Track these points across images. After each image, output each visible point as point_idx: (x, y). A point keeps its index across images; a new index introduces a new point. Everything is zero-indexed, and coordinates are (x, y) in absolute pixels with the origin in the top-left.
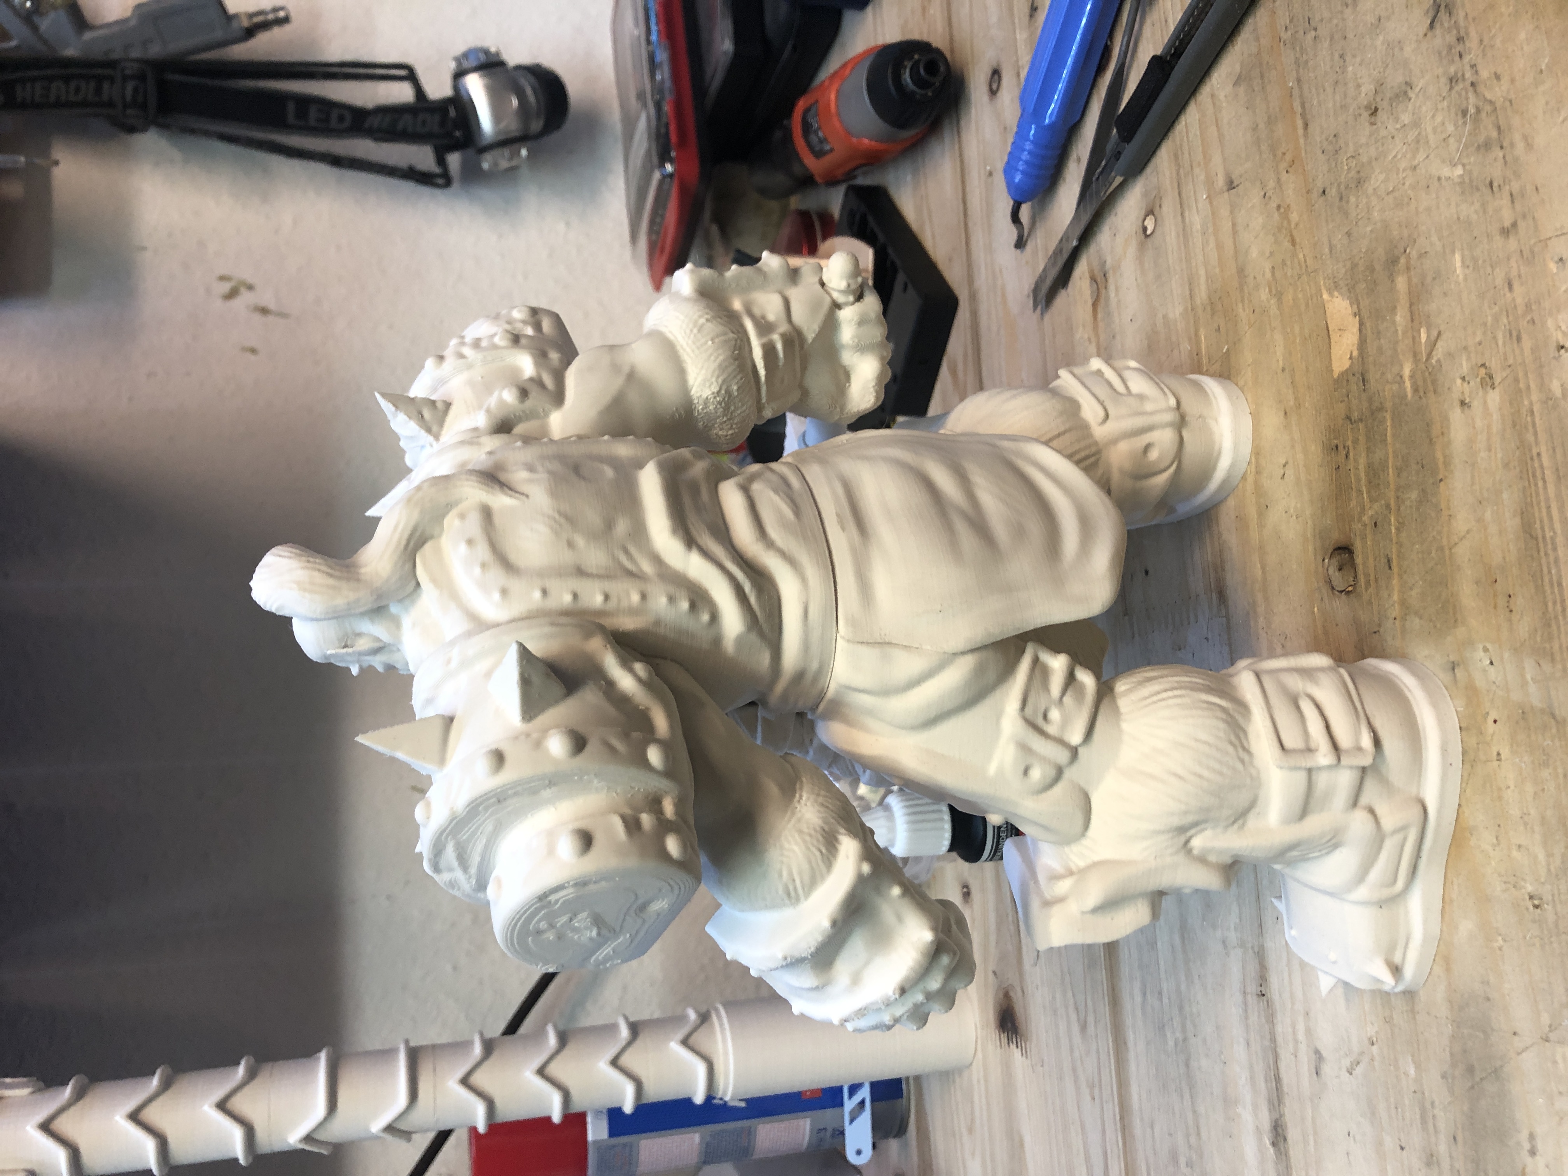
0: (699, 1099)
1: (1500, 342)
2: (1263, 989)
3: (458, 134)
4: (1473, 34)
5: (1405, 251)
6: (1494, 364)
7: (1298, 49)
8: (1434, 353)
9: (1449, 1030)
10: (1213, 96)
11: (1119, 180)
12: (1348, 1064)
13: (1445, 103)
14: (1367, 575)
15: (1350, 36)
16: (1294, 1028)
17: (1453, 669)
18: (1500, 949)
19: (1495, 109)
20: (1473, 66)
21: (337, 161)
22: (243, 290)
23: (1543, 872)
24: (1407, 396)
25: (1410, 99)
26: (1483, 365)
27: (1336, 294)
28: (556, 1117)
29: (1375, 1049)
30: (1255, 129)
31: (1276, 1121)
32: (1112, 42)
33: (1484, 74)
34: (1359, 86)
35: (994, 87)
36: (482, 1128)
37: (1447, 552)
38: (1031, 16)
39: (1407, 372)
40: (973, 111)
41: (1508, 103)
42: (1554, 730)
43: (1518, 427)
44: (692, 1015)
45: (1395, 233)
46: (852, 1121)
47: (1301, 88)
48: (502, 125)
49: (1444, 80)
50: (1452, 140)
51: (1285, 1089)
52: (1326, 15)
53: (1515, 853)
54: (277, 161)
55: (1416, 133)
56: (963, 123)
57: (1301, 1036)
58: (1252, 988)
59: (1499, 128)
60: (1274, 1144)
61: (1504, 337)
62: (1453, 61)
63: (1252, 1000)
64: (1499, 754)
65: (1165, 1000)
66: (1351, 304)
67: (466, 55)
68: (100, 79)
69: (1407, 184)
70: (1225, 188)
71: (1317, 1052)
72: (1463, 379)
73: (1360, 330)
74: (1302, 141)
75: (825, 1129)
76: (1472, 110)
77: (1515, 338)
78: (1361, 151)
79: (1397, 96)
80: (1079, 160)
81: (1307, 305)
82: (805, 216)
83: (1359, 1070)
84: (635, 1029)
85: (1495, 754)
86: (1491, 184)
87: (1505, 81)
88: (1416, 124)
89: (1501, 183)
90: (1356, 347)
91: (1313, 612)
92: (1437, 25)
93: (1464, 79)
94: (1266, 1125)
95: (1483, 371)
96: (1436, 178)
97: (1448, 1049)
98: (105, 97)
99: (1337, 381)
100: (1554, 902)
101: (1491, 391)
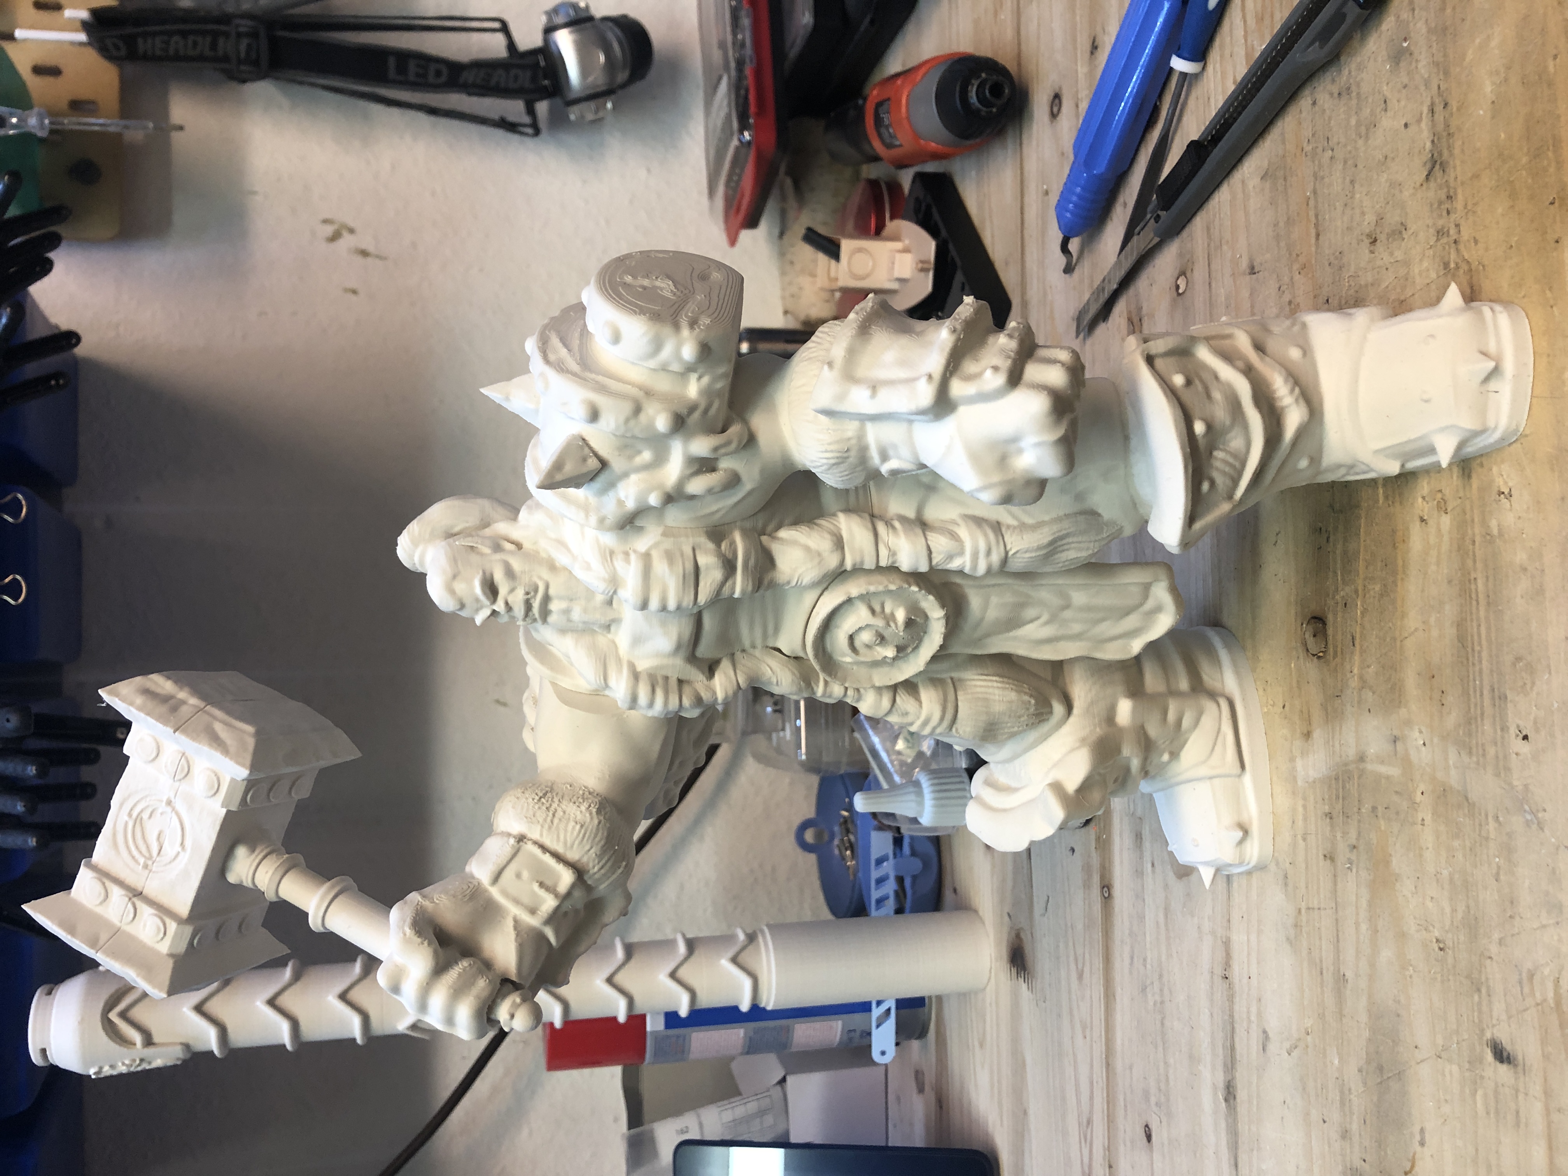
0: (745, 1007)
1: (1456, 475)
2: (1226, 973)
4: (1460, 197)
6: (1448, 493)
7: (1317, 162)
9: (1366, 1034)
10: (1243, 182)
11: (1157, 240)
12: (1288, 1047)
13: (1431, 252)
14: (1335, 647)
15: (1360, 166)
16: (1248, 1012)
17: (1395, 742)
18: (1411, 977)
20: (1457, 226)
21: (433, 111)
22: (345, 233)
23: (1448, 923)
24: (1379, 500)
25: (1403, 239)
26: (1441, 491)
28: (622, 1018)
29: (1309, 1038)
30: (1276, 225)
31: (1229, 1082)
32: (1161, 102)
33: (1466, 234)
34: (1363, 214)
35: (1055, 109)
36: (558, 1024)
37: (1398, 643)
38: (1092, 53)
40: (1035, 127)
41: (1481, 268)
42: (1466, 811)
43: (1461, 552)
44: (741, 936)
46: (878, 1026)
47: (1316, 201)
48: (590, 79)
49: (1432, 231)
50: (1433, 287)
51: (1238, 1058)
52: (1343, 140)
53: (1428, 903)
55: (1406, 272)
56: (1025, 137)
57: (1253, 1017)
58: (1219, 971)
59: (1471, 288)
60: (1226, 1100)
61: (1458, 472)
62: (1441, 215)
63: (1218, 980)
64: (1423, 820)
65: (1149, 966)
67: (555, 10)
68: (215, 35)
70: (1248, 271)
71: (1265, 1032)
72: (1424, 498)
74: (1313, 249)
75: (854, 1030)
76: (1452, 265)
77: (1466, 475)
78: (1360, 274)
79: (1393, 233)
80: (1125, 205)
82: (874, 184)
83: (1295, 1053)
84: (691, 945)
85: (1420, 819)
87: (1481, 245)
88: (1407, 263)
91: (1290, 668)
92: (1432, 179)
93: (1448, 235)
94: (1221, 1085)
95: (1439, 496)
97: (1365, 1049)
98: (220, 53)
100: (1454, 947)
101: (1444, 515)
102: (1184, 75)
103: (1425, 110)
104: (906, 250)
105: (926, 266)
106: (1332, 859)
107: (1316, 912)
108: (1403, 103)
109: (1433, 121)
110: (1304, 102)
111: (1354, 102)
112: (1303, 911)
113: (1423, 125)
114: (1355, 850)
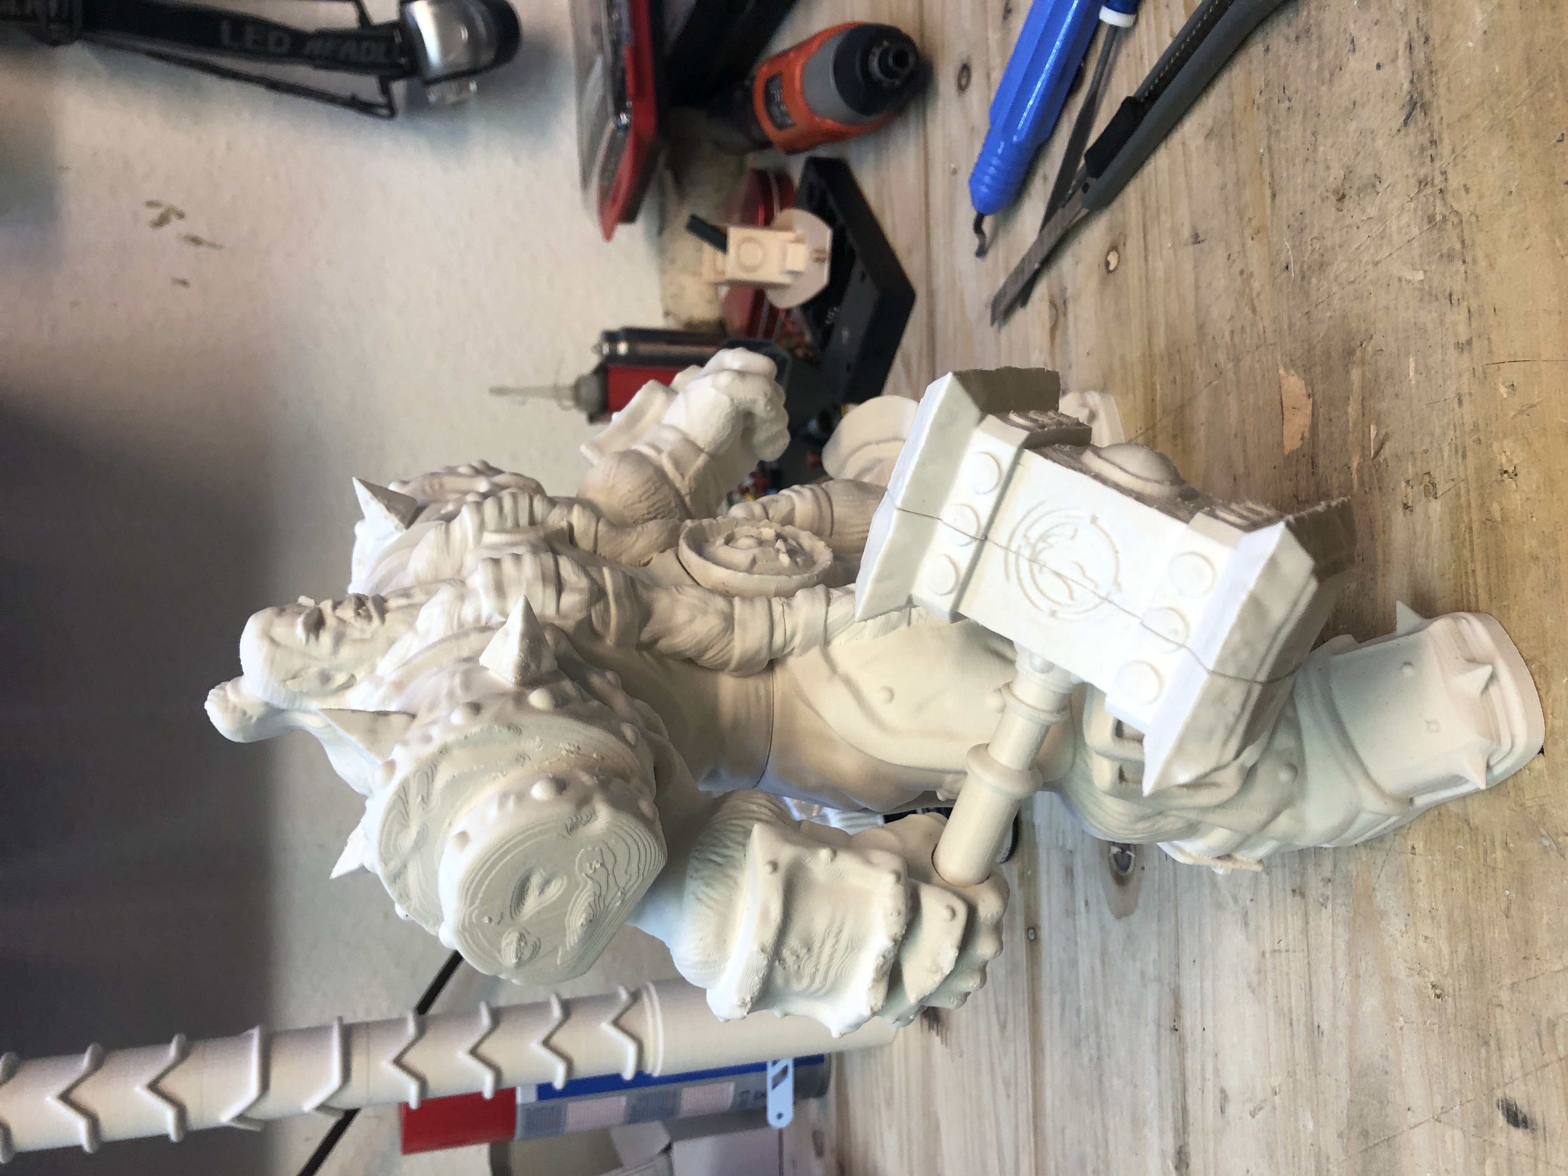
0: (628, 1074)
1: (1446, 454)
2: (1176, 1024)
3: (403, 61)
4: (1446, 141)
5: (1361, 345)
6: (1439, 476)
7: (1271, 115)
8: (1382, 451)
9: (1348, 1094)
10: (1184, 144)
11: (1084, 211)
12: (1252, 1109)
13: (1412, 205)
15: (1323, 115)
16: (1203, 1069)
18: (1401, 1029)
19: (1461, 221)
20: (1444, 173)
21: (274, 86)
22: (174, 218)
23: (1446, 965)
24: (1352, 487)
25: (1378, 193)
26: (1428, 473)
27: (1292, 372)
28: (488, 1094)
29: (1277, 1099)
30: (1223, 187)
31: (1181, 1147)
32: (1085, 67)
33: (1455, 182)
34: (1328, 168)
35: (963, 82)
36: (414, 1104)
38: (1005, 18)
39: (1355, 465)
40: (940, 104)
41: (1473, 219)
42: (1467, 837)
43: (1455, 541)
44: (624, 996)
45: (1354, 325)
46: (774, 1086)
47: (1271, 158)
48: (451, 57)
49: (1413, 181)
50: (1415, 244)
51: (1191, 1120)
52: (1302, 88)
53: (1421, 943)
55: (1381, 229)
56: (929, 113)
57: (1209, 1074)
58: (1167, 1022)
59: (1463, 242)
60: (1177, 1168)
61: (1450, 451)
62: (1424, 163)
63: (1166, 1033)
64: (1413, 848)
65: (1083, 1017)
66: (1306, 385)
69: (1368, 278)
70: (1191, 240)
71: (1223, 1091)
72: (1408, 482)
73: (1313, 415)
74: (1268, 211)
75: (747, 1092)
76: (1438, 218)
77: (1460, 454)
78: (1326, 235)
79: (1365, 187)
80: (1045, 178)
81: (1263, 377)
82: (761, 176)
83: (1260, 1115)
84: (567, 1007)
85: (1410, 848)
86: (1451, 295)
87: (1473, 195)
88: (1382, 219)
89: (1460, 297)
90: (1307, 429)
92: (1411, 123)
93: (1433, 185)
94: (1171, 1150)
95: (1427, 478)
96: (1397, 279)
97: (1345, 1112)
98: (28, 11)
99: (1288, 459)
100: (1455, 995)
101: (1434, 500)
102: (1114, 29)
103: (1401, 47)
104: (798, 240)
105: (821, 256)
106: (1303, 895)
107: (1284, 954)
108: (1374, 42)
109: (1411, 58)
110: (1255, 50)
111: (1315, 46)
112: (1268, 955)
113: (1401, 62)
114: (1330, 884)
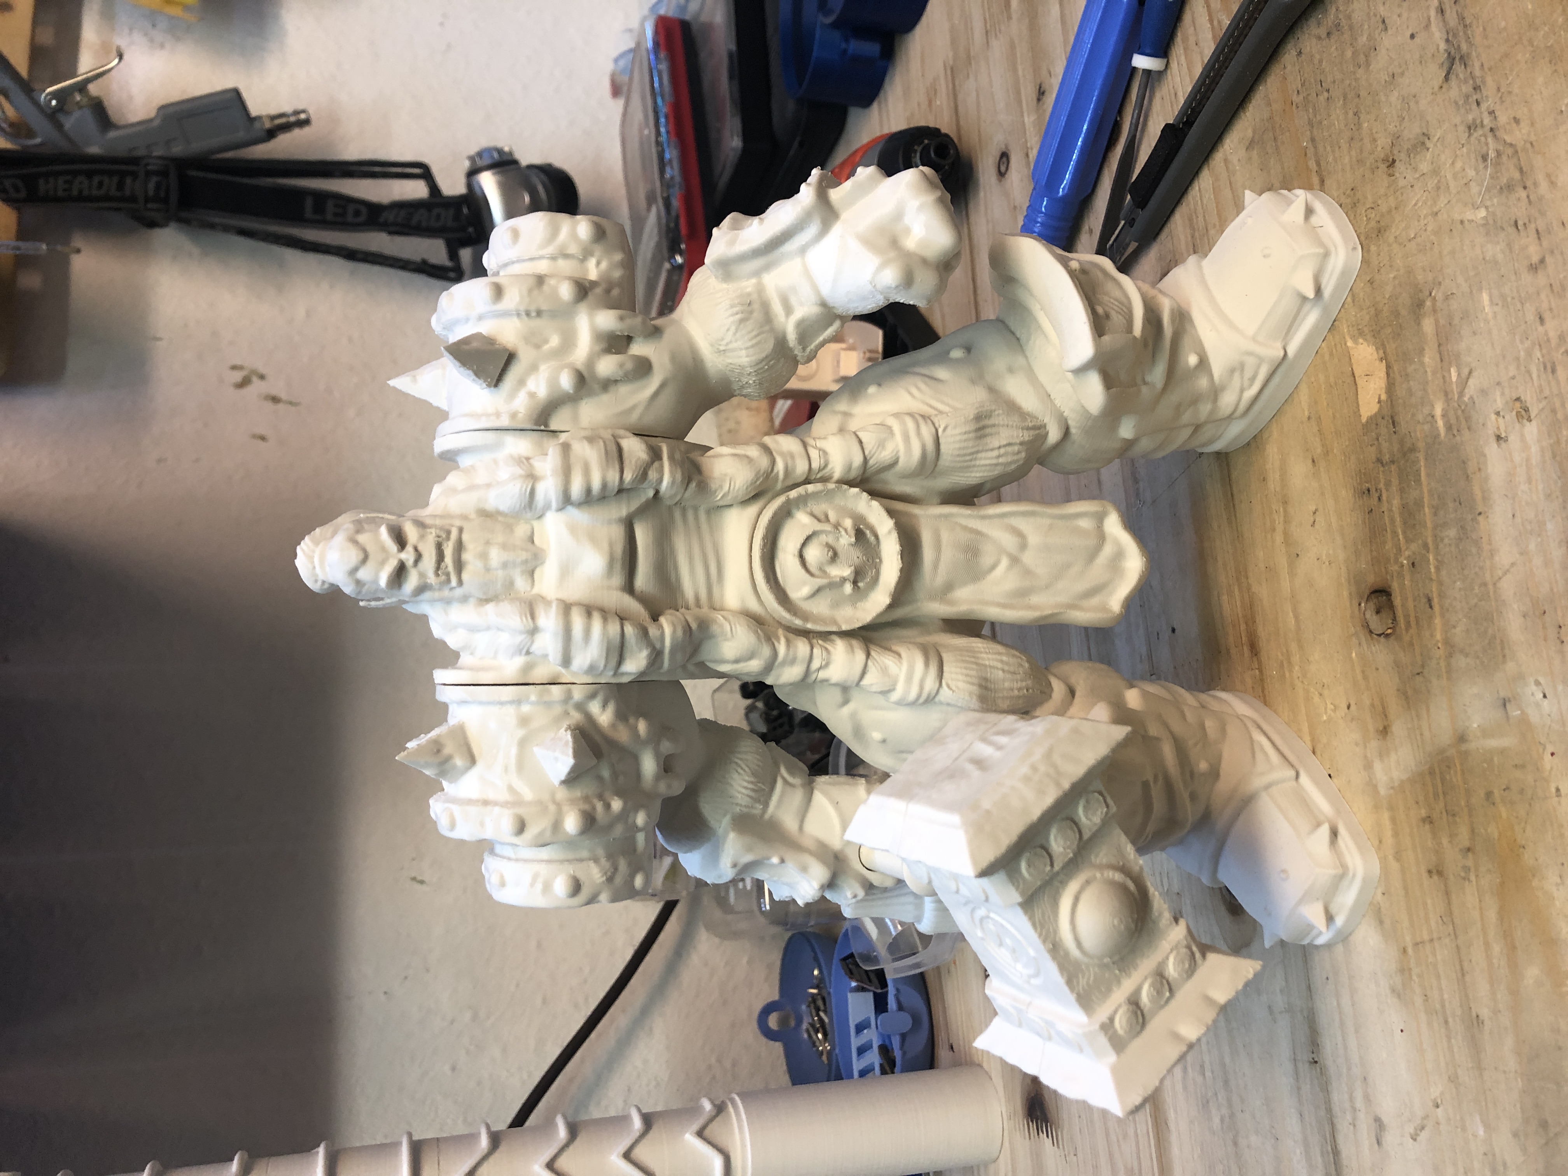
1: (1535, 376)
2: (1314, 1056)
3: (471, 230)
4: (1490, 82)
5: (1430, 294)
6: (1529, 398)
7: (1311, 111)
8: (1466, 391)
9: (1519, 1084)
10: (1226, 161)
11: (1133, 246)
12: (1412, 1131)
13: (1465, 150)
14: (1407, 616)
15: (1363, 93)
16: (1352, 1095)
17: (1505, 705)
19: (1517, 152)
20: (1492, 113)
21: (351, 255)
22: (255, 379)
24: (1439, 435)
25: (1428, 149)
26: (1518, 399)
27: (1361, 340)
29: (1439, 1111)
32: (1121, 118)
33: (1503, 118)
34: (1375, 141)
35: (1003, 169)
37: (1491, 587)
38: (1039, 100)
39: (1438, 411)
40: (982, 194)
41: (1529, 146)
43: (1558, 458)
44: (707, 1106)
45: (1419, 277)
47: (1315, 147)
49: (1462, 128)
50: (1472, 184)
51: (1345, 1162)
52: (1338, 76)
54: (291, 255)
55: (1436, 181)
56: (971, 205)
57: (1359, 1103)
58: (1304, 1056)
59: (1521, 170)
61: (1538, 370)
62: (1471, 109)
63: (1304, 1068)
64: (1558, 790)
65: (1208, 1074)
66: (1377, 349)
67: (480, 154)
68: (123, 175)
69: (1429, 228)
71: (1378, 1120)
72: (1498, 414)
73: (1388, 374)
76: (1492, 154)
77: (1549, 370)
78: (1380, 202)
79: (1415, 147)
80: (1091, 231)
81: (1331, 354)
83: (1424, 1136)
84: (648, 1120)
85: (1553, 790)
86: (1516, 223)
87: (1525, 124)
88: (1436, 172)
89: (1527, 221)
90: (1384, 391)
91: (1351, 658)
92: (1452, 77)
93: (1482, 126)
95: (1518, 404)
96: (1459, 222)
97: (1518, 1105)
98: (127, 192)
99: (1367, 426)
101: (1528, 424)
102: (1148, 73)
103: (1433, 13)
104: (851, 348)
105: (874, 355)
106: (1440, 873)
107: (1428, 947)
108: (1405, 15)
109: (1444, 21)
110: (1289, 57)
111: (1347, 36)
112: (1410, 950)
113: (1434, 28)
114: (1470, 855)
